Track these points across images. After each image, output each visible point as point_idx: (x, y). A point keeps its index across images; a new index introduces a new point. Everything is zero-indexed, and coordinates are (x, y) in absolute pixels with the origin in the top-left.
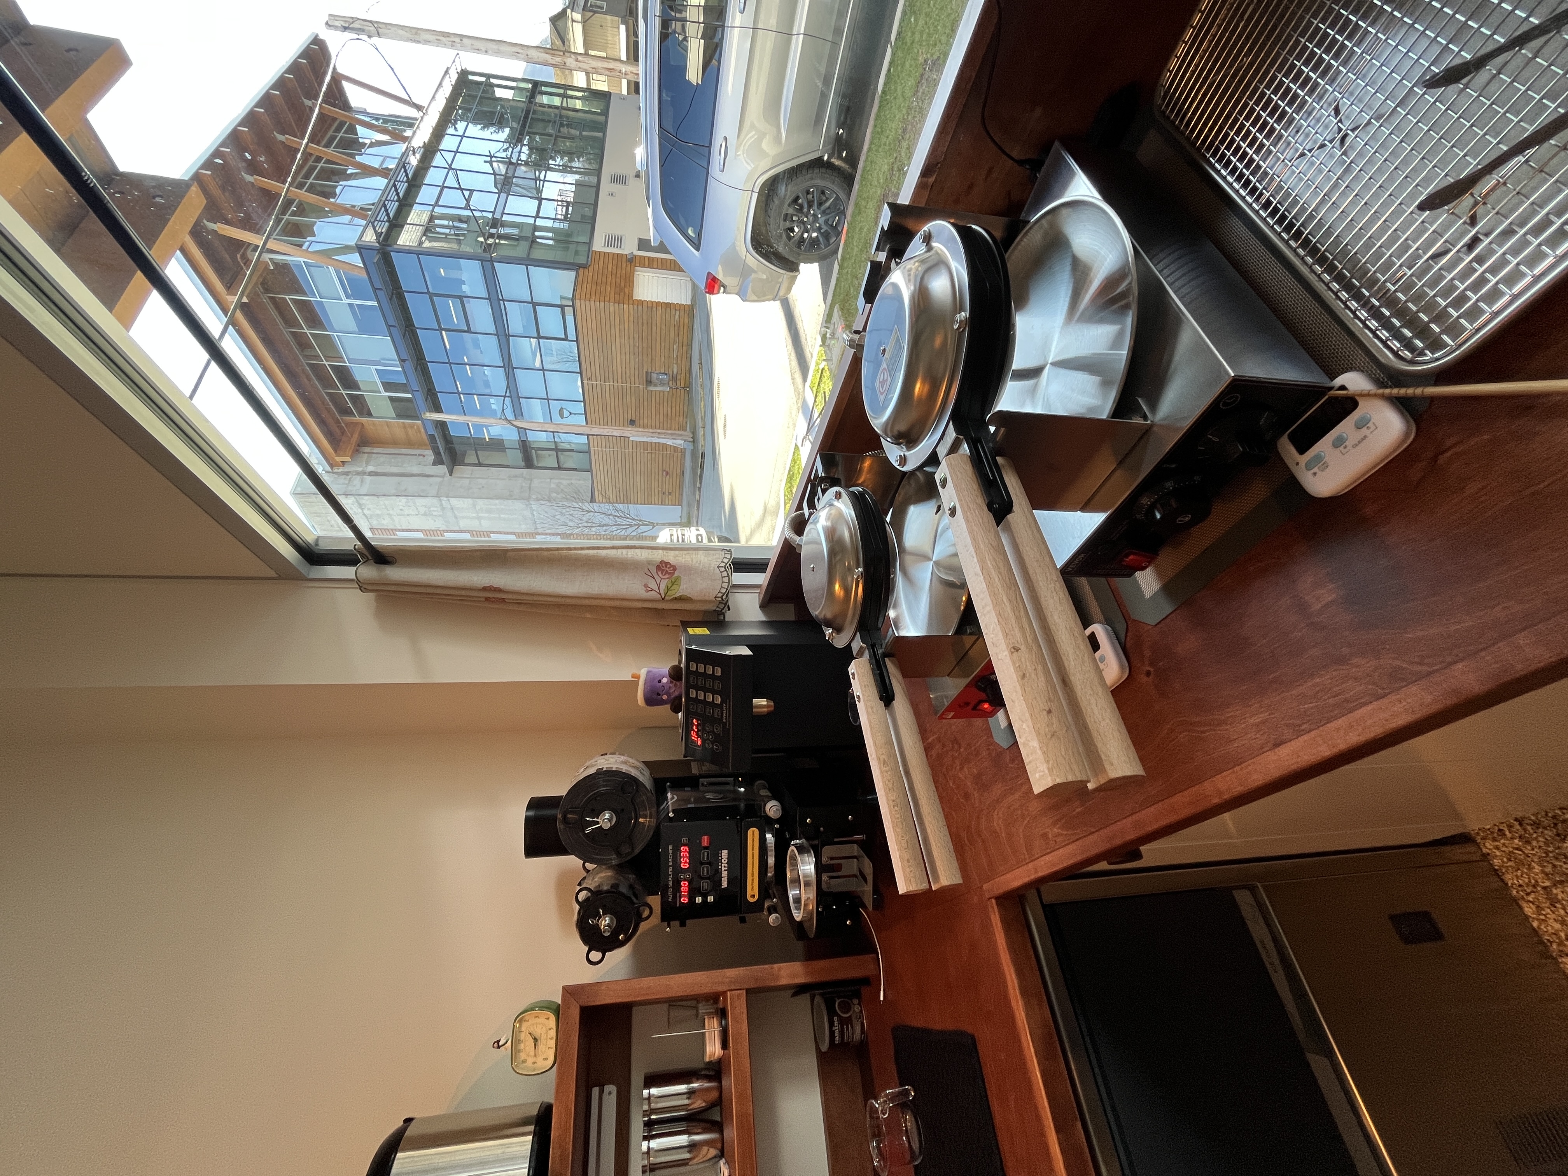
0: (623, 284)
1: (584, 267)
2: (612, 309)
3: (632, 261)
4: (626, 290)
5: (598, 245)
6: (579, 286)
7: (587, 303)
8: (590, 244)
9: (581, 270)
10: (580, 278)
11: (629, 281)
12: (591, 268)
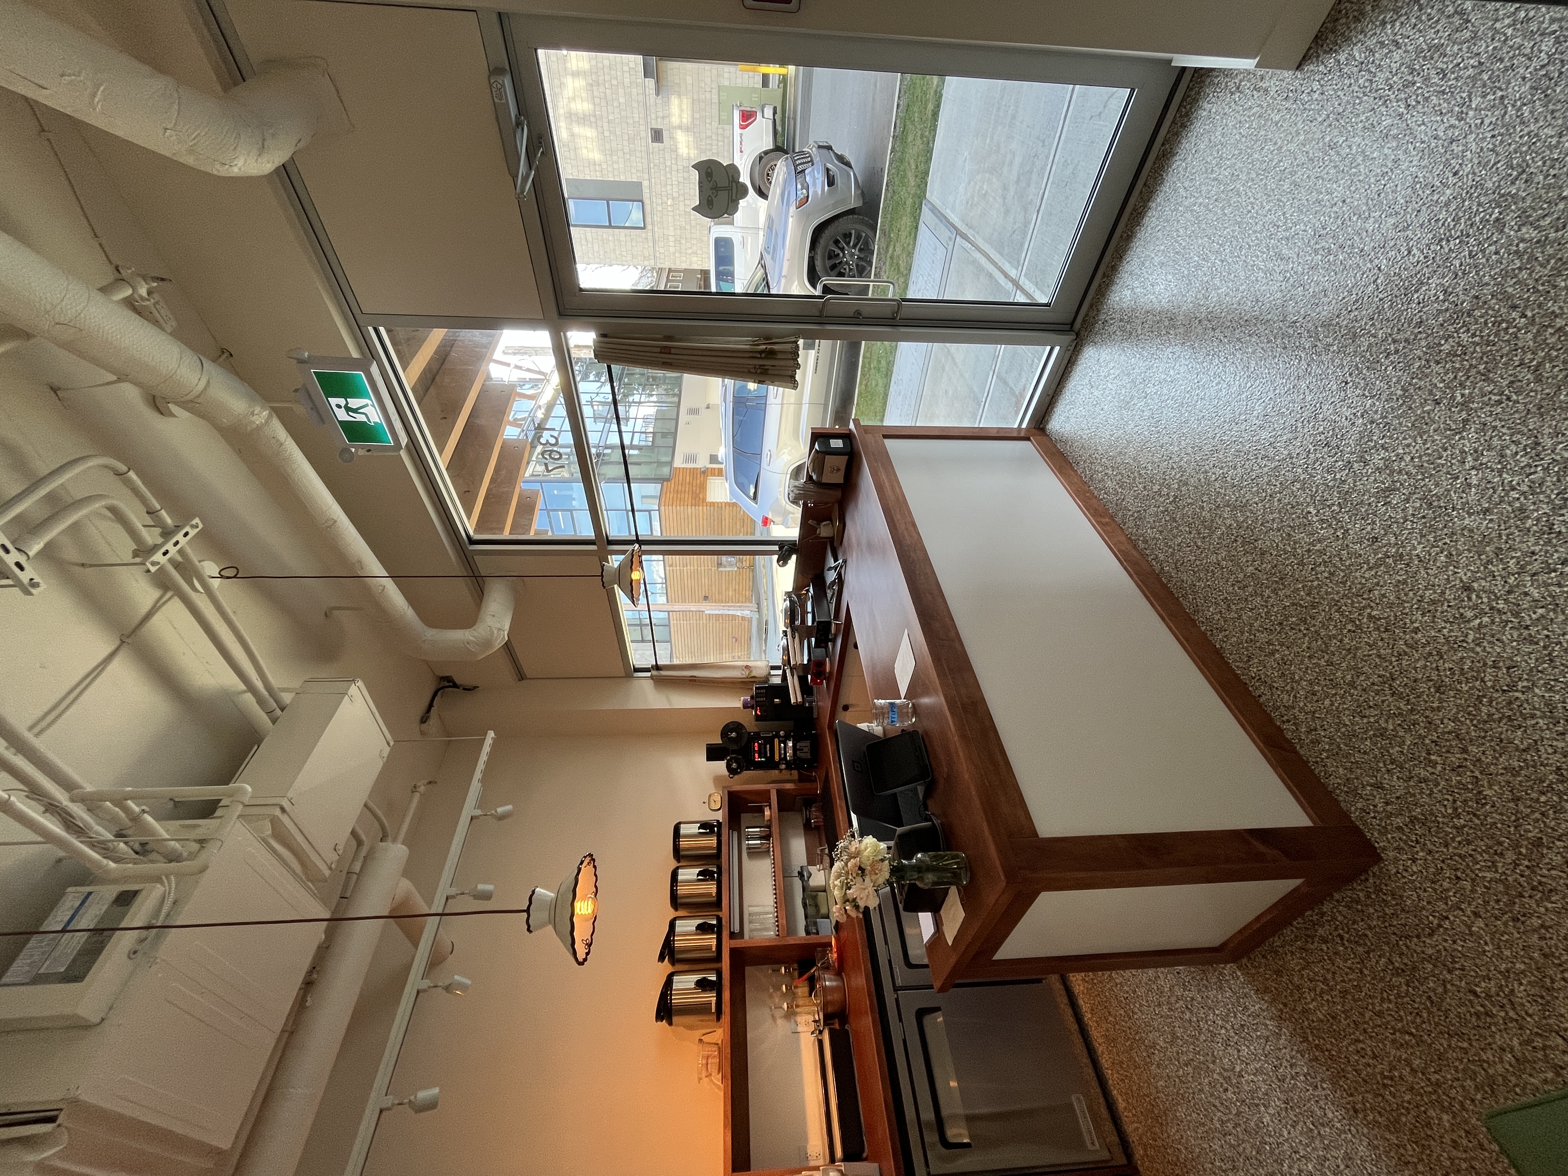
0: (698, 491)
1: (668, 480)
2: (690, 510)
3: (705, 473)
4: (701, 496)
5: (678, 463)
6: (664, 496)
7: (670, 507)
8: (671, 463)
9: (665, 483)
10: (665, 490)
11: (703, 487)
12: (673, 481)
